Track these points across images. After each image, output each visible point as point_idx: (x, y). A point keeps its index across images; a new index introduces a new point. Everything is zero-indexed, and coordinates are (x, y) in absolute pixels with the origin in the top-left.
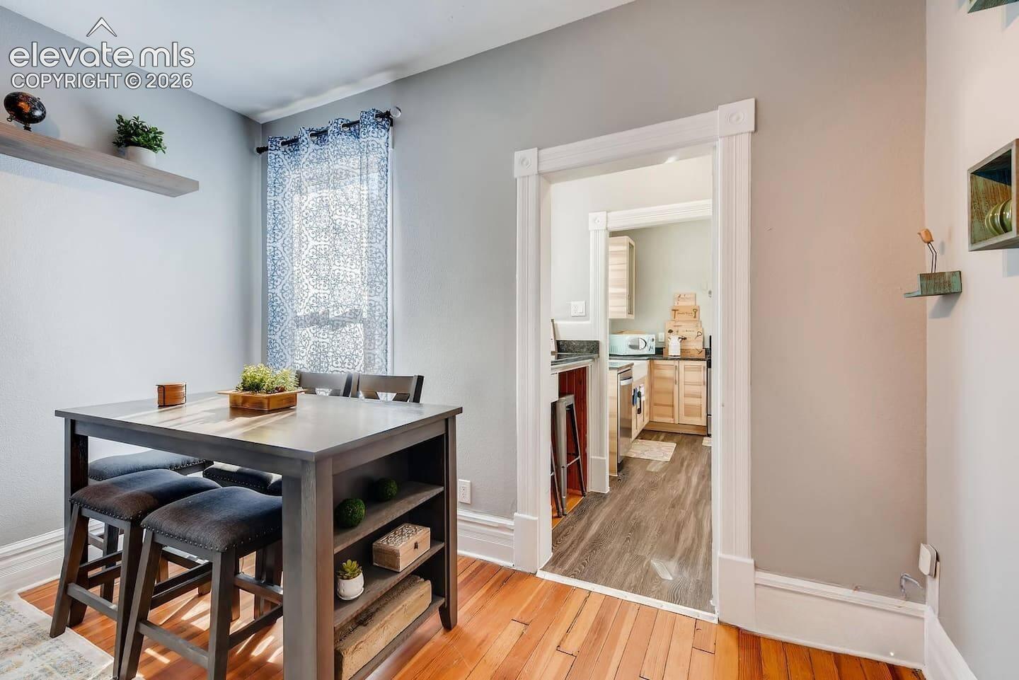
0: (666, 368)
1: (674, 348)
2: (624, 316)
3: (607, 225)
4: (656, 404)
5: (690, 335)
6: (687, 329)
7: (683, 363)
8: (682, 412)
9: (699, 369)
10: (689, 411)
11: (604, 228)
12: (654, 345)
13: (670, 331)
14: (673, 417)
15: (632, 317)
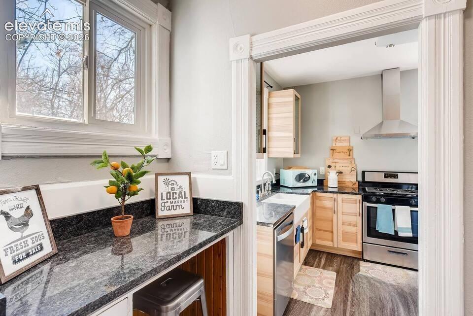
0: (326, 199)
1: (332, 181)
2: (291, 155)
3: (250, 53)
4: (318, 229)
5: (346, 170)
6: (343, 165)
7: (340, 196)
8: (340, 238)
9: (355, 201)
10: (346, 237)
11: (248, 57)
12: (316, 178)
13: (329, 167)
14: (332, 241)
15: (298, 156)
